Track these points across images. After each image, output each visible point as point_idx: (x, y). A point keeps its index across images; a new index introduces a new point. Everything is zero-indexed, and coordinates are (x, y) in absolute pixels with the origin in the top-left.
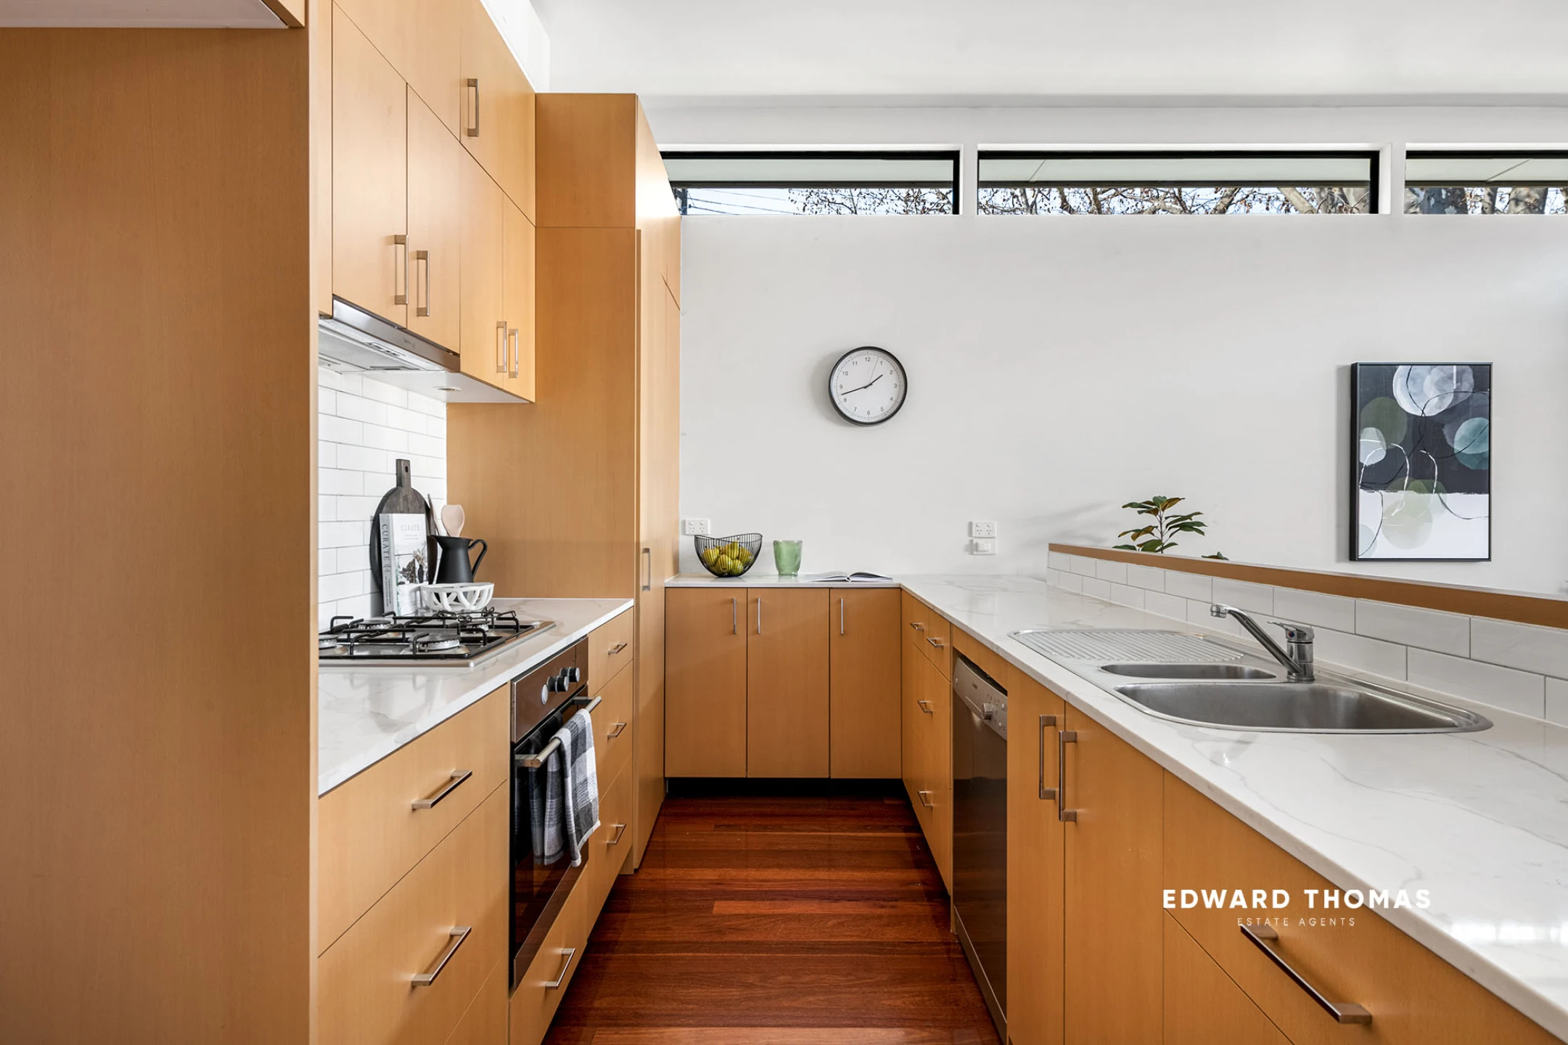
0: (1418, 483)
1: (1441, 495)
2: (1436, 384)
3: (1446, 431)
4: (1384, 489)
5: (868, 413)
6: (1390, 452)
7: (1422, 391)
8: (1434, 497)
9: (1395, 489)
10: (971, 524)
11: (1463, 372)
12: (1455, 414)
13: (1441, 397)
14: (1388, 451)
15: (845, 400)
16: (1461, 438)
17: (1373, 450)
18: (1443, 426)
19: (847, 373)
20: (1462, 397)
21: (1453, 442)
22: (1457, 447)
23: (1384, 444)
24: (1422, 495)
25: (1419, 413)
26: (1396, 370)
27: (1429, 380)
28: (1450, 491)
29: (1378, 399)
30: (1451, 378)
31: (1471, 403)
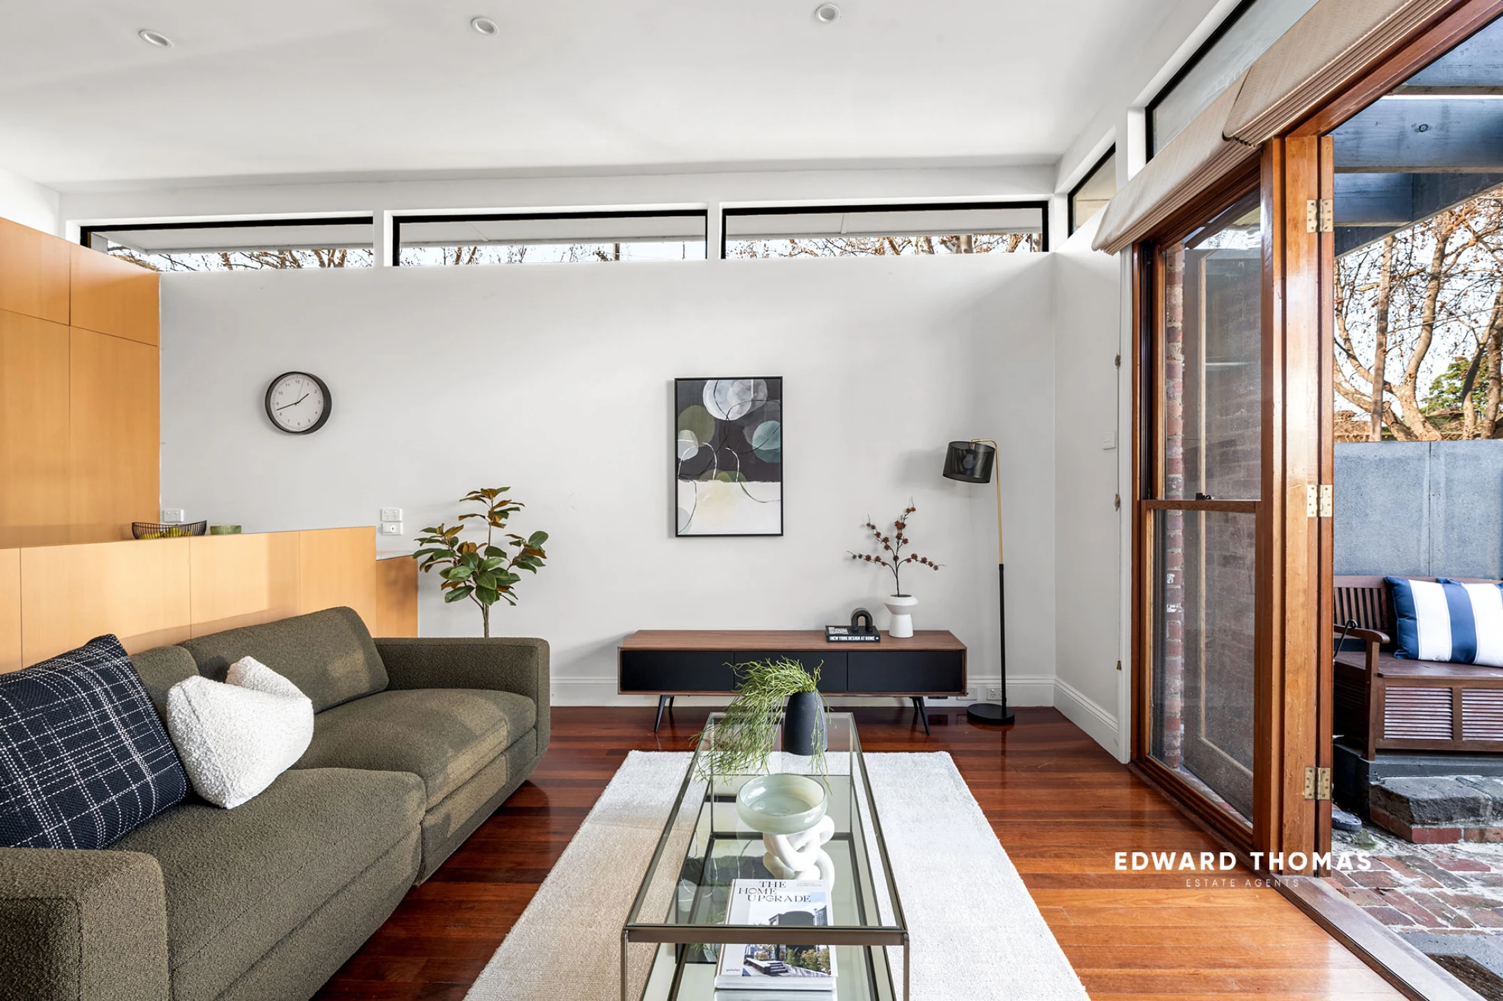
0: (724, 474)
1: (742, 483)
2: (738, 394)
3: (746, 432)
4: (697, 479)
5: (299, 424)
6: (702, 450)
7: (726, 400)
8: (736, 485)
9: (706, 479)
10: (381, 511)
11: (759, 384)
12: (753, 418)
13: (741, 405)
14: (699, 448)
15: (281, 414)
16: (758, 438)
17: (689, 448)
18: (743, 428)
19: (281, 393)
20: (759, 404)
21: (751, 440)
22: (755, 445)
23: (697, 443)
24: (727, 484)
25: (724, 418)
26: (705, 383)
27: (732, 390)
28: (749, 479)
29: (691, 407)
30: (749, 389)
31: (765, 409)
